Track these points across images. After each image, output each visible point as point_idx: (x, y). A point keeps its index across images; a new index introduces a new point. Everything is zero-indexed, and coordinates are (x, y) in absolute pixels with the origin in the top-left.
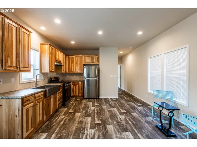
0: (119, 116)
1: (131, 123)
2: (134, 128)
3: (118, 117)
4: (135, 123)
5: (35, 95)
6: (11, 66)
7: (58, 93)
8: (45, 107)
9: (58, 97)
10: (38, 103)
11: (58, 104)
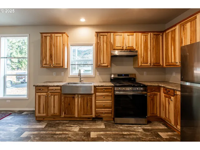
5: (48, 87)
6: (46, 64)
7: (96, 96)
8: (63, 103)
9: (97, 101)
10: (51, 95)
11: (96, 111)
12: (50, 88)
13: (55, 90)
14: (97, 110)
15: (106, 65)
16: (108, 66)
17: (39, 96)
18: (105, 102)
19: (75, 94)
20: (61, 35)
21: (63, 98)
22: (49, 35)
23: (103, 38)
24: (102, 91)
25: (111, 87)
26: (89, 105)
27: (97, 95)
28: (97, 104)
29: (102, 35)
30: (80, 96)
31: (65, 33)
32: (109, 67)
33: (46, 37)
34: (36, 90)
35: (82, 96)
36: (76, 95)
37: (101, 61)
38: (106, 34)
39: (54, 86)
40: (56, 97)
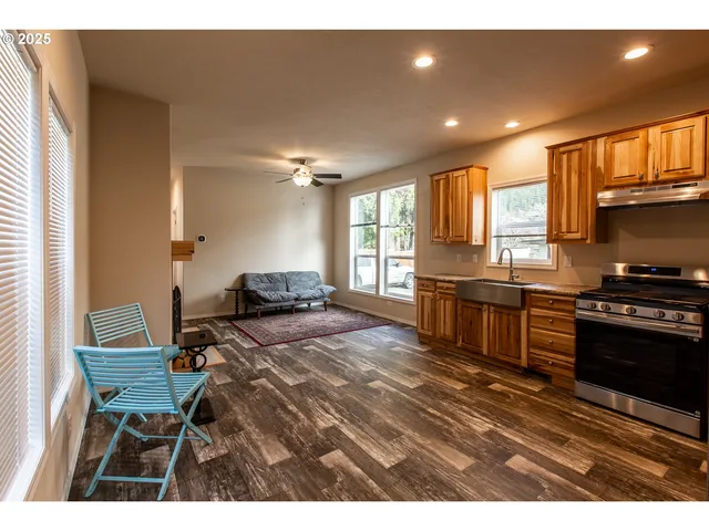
0: (337, 422)
1: (291, 407)
2: (282, 396)
3: (337, 415)
4: (279, 410)
5: (435, 281)
6: (439, 237)
7: (529, 316)
8: (459, 318)
9: (532, 329)
10: (441, 298)
11: (529, 353)
12: (439, 284)
13: (447, 288)
14: (532, 350)
15: (578, 236)
16: (583, 239)
17: (423, 297)
18: (553, 336)
19: (482, 303)
20: (464, 172)
21: (459, 306)
22: (444, 176)
23: (569, 160)
24: (546, 305)
25: (573, 299)
26: (512, 333)
27: (532, 313)
28: (531, 335)
29: (564, 153)
30: (492, 308)
31: (472, 166)
32: (588, 241)
33: (438, 181)
34: (418, 285)
35: (498, 310)
36: (485, 306)
37: (560, 225)
38: (580, 145)
39: (444, 281)
40: (449, 304)
